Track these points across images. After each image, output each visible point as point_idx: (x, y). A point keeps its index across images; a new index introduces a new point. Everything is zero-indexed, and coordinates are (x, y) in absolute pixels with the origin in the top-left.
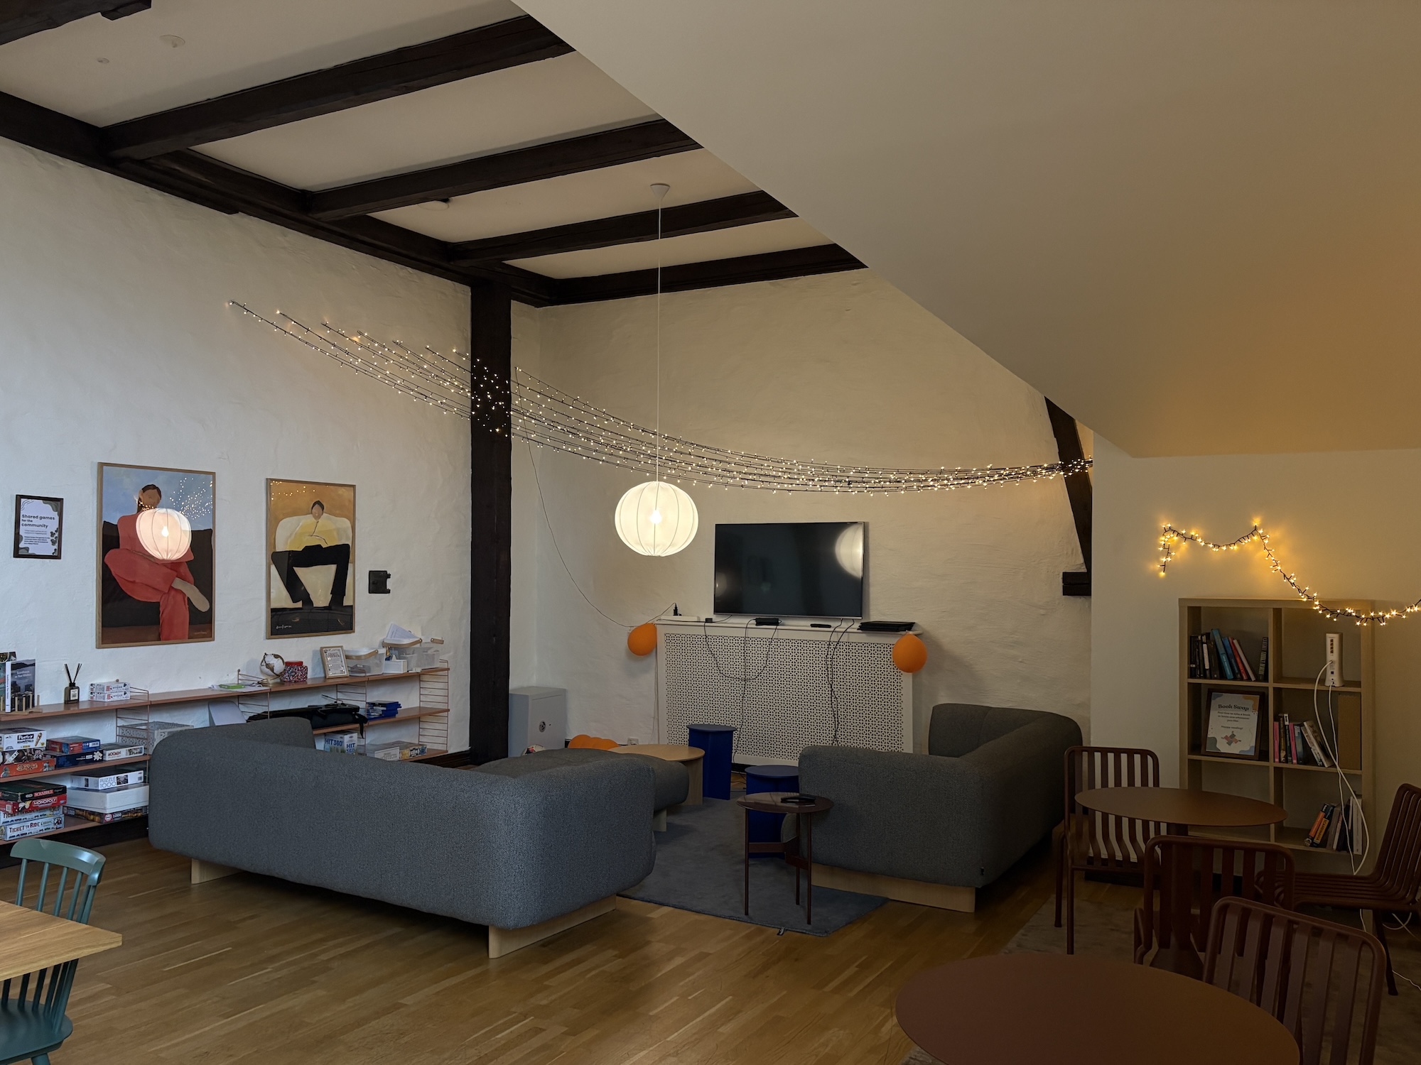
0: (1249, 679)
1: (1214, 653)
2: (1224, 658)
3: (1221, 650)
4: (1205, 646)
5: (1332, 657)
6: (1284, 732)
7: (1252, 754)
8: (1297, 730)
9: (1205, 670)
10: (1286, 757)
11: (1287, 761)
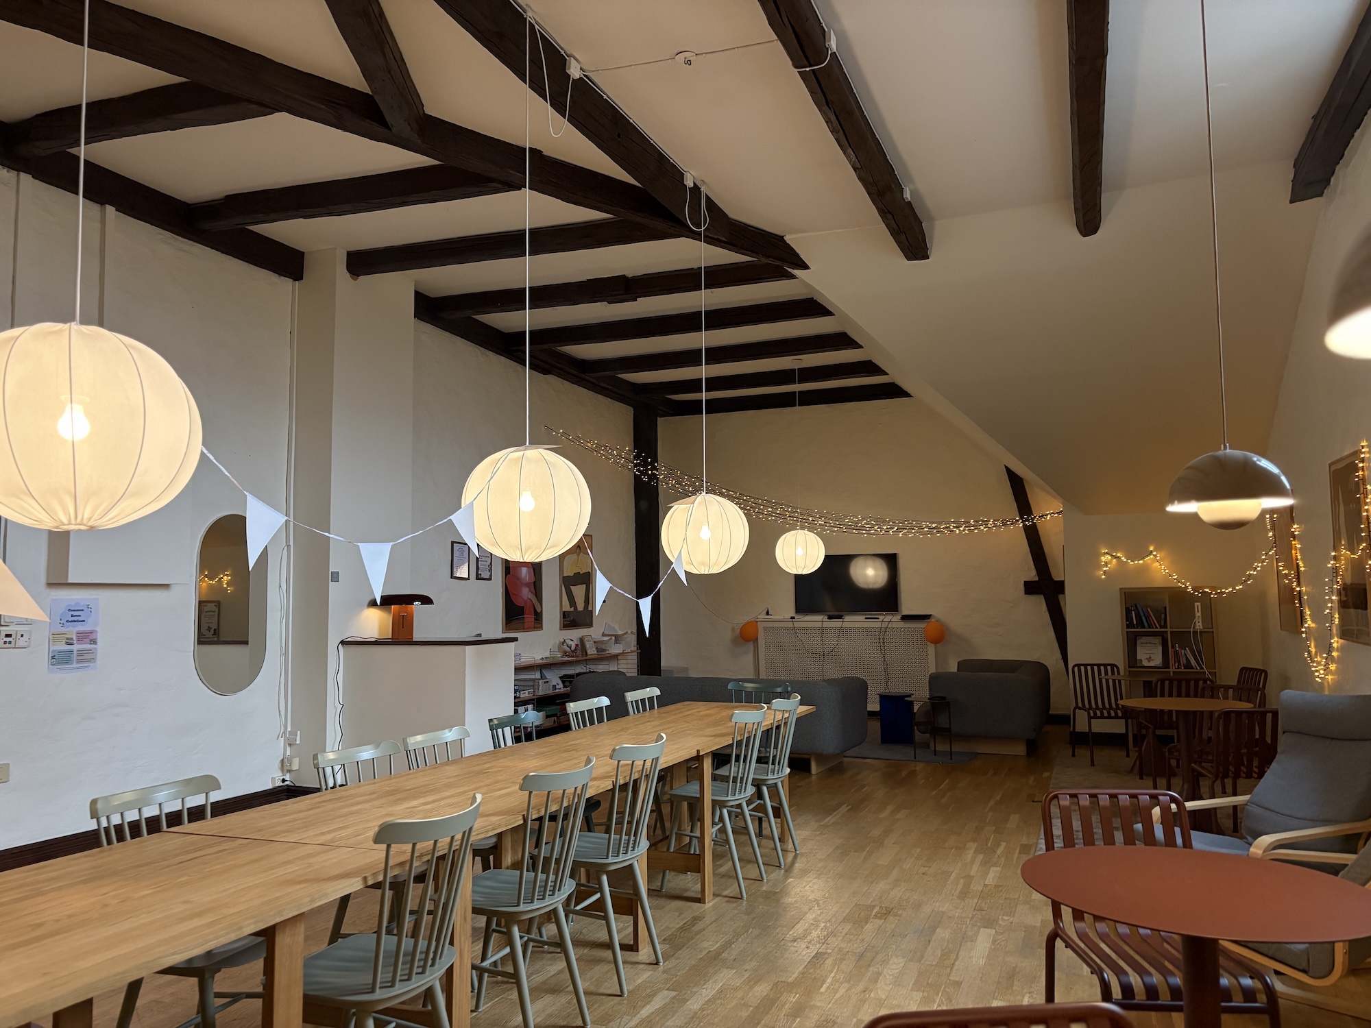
0: (1157, 628)
1: (1138, 615)
2: (1143, 618)
3: (1142, 614)
4: (1133, 612)
5: (1198, 614)
6: (1176, 653)
7: (1161, 665)
8: (1183, 651)
9: (1134, 625)
10: (1178, 666)
11: (1178, 668)
